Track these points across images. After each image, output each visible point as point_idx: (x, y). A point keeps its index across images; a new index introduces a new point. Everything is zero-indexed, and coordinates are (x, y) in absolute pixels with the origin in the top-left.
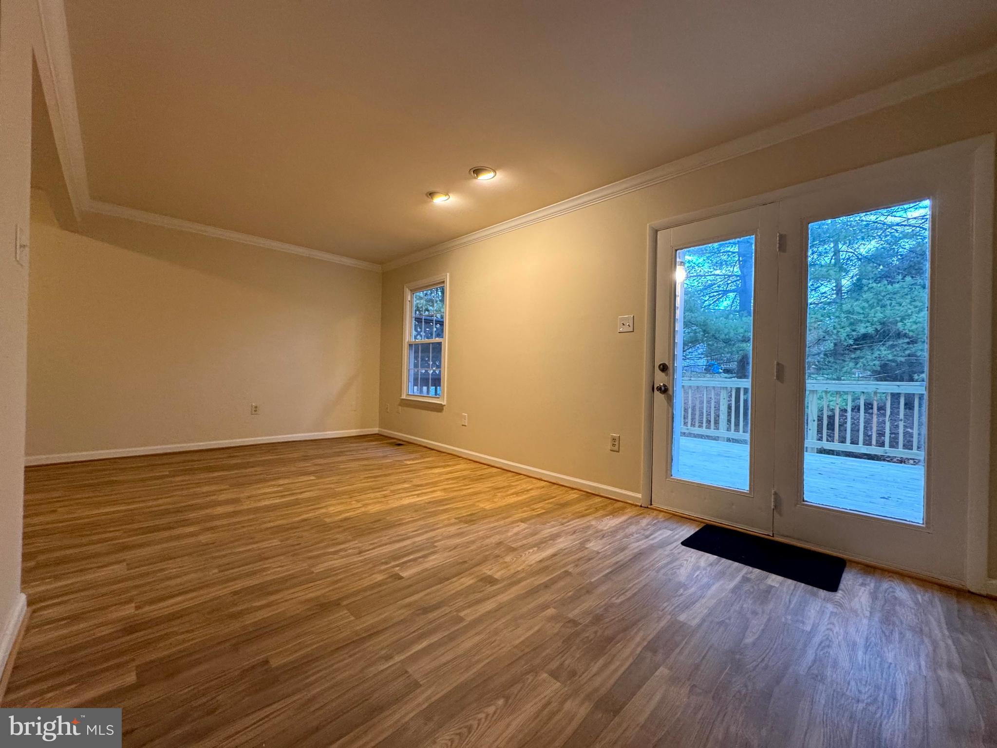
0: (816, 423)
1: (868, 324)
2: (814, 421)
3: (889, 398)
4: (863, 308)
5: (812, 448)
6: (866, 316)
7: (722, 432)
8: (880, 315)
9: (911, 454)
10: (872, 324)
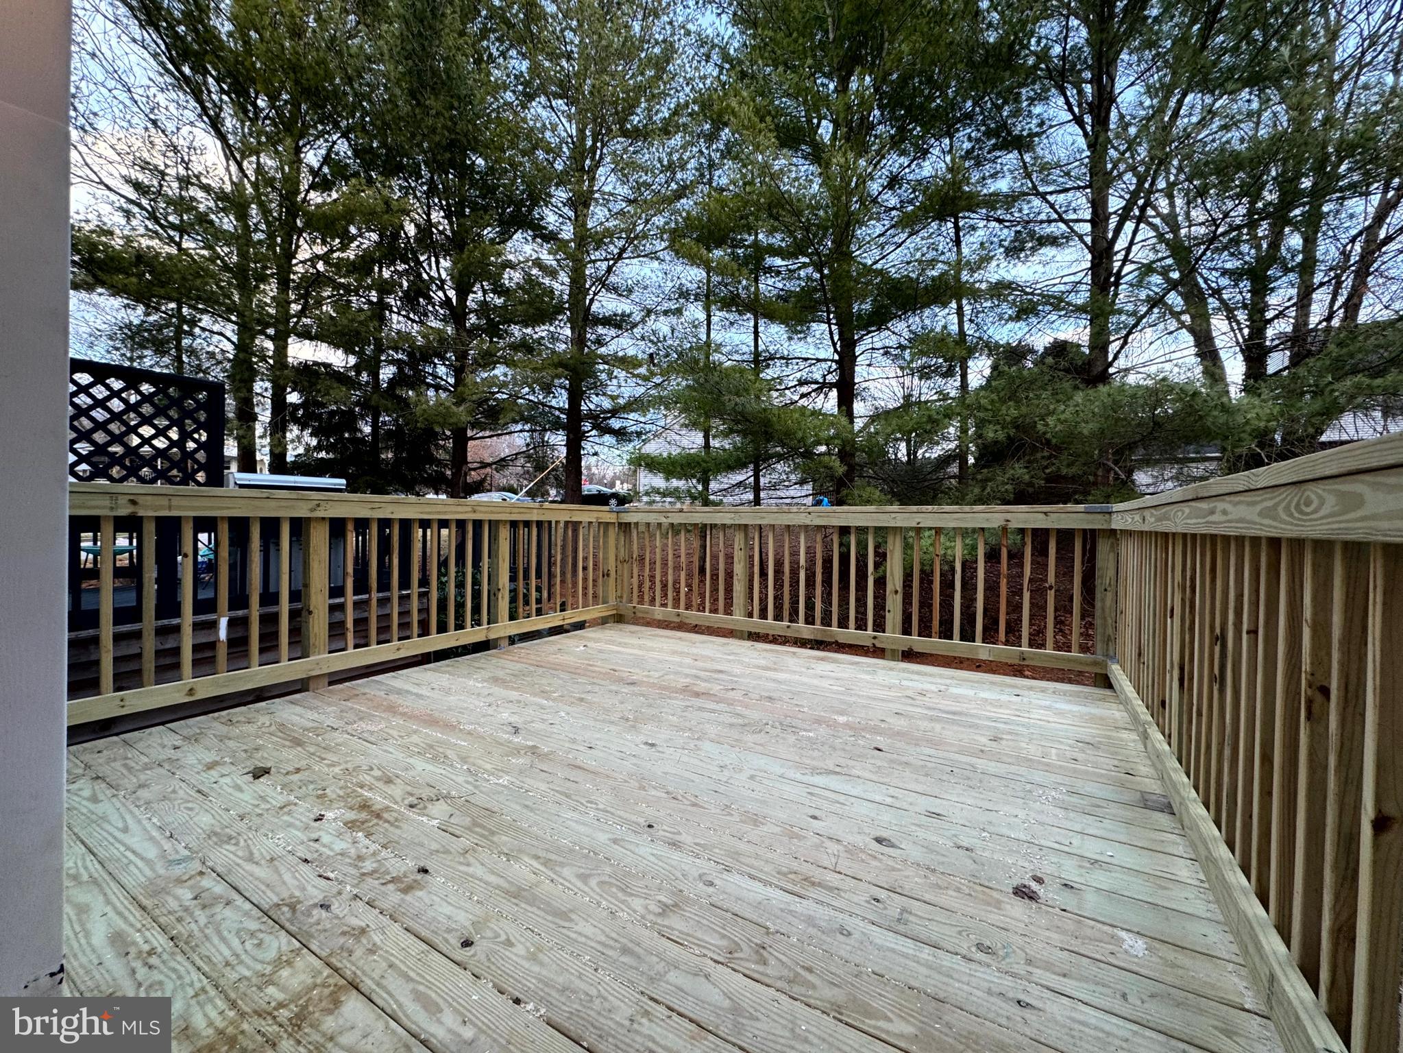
0: (899, 597)
1: (998, 427)
2: (896, 592)
3: (1029, 540)
4: (992, 401)
5: (894, 651)
6: (995, 413)
7: (738, 618)
8: (1014, 412)
9: (1069, 660)
10: (1003, 428)
